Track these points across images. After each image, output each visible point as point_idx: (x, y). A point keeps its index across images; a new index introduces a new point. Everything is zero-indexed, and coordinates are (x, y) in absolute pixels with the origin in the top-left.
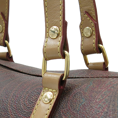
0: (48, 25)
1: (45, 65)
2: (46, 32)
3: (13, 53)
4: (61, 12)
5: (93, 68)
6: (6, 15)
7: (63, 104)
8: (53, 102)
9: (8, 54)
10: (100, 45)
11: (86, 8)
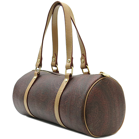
0: (67, 59)
1: (66, 72)
2: (67, 61)
3: (59, 70)
4: (71, 55)
5: (85, 74)
6: (57, 54)
7: (70, 82)
8: (67, 82)
9: (57, 70)
10: (87, 66)
11: (83, 53)
